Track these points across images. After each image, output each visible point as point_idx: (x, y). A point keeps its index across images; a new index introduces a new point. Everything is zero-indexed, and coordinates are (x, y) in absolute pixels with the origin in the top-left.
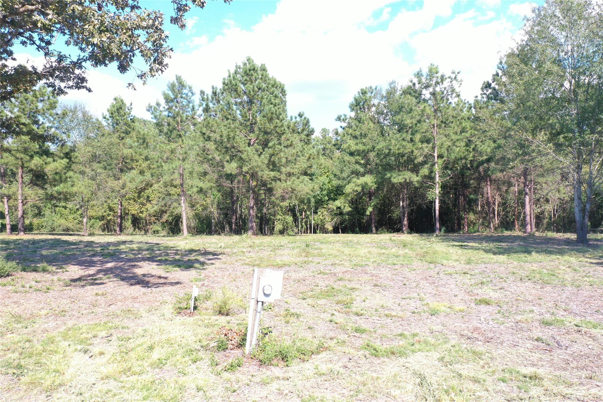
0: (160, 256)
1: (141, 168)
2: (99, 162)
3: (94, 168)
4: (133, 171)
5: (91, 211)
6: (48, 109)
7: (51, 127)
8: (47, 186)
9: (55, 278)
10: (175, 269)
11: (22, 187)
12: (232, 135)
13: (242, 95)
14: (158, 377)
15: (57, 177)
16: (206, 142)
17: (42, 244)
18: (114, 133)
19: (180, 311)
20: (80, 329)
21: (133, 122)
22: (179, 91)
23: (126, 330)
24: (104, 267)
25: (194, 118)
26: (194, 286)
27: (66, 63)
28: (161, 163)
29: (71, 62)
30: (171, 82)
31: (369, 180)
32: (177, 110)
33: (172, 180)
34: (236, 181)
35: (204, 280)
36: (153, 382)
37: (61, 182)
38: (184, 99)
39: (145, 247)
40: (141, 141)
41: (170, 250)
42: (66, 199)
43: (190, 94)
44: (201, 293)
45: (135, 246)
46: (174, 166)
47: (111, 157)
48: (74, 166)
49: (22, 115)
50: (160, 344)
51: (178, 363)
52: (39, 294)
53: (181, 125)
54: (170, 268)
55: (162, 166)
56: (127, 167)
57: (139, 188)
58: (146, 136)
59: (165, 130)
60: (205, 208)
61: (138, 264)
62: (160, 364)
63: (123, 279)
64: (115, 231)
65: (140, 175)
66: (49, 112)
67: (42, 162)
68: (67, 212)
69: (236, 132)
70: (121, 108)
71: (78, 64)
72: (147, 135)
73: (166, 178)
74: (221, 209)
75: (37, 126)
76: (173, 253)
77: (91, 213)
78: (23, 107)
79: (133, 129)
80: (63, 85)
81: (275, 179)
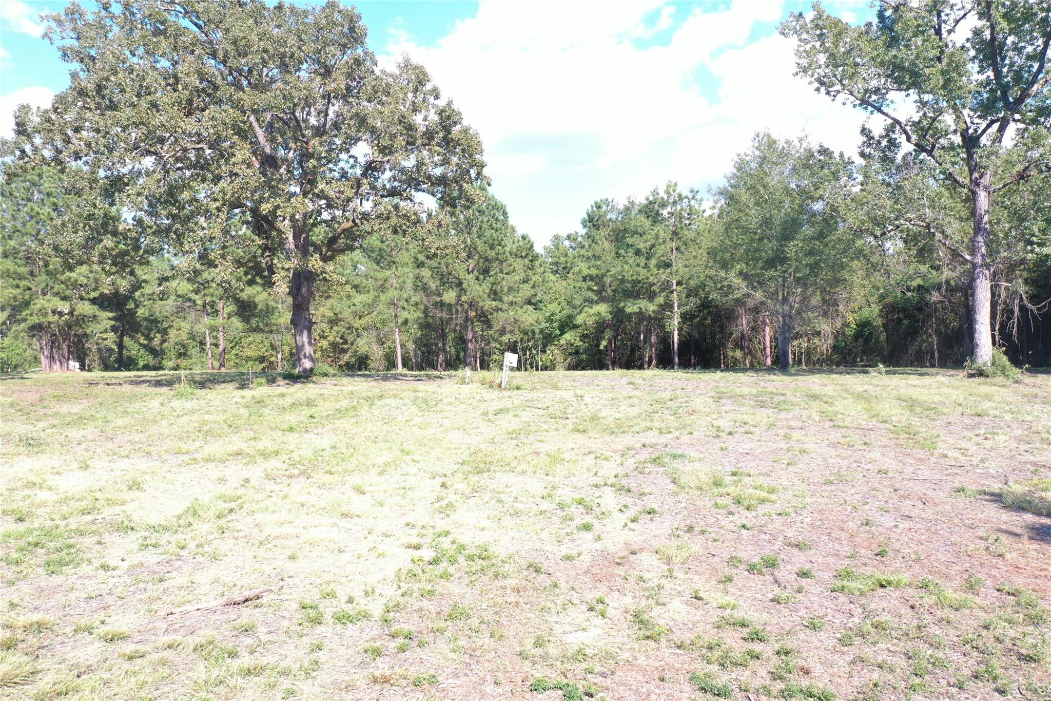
16: (421, 269)
31: (603, 309)
81: (498, 309)
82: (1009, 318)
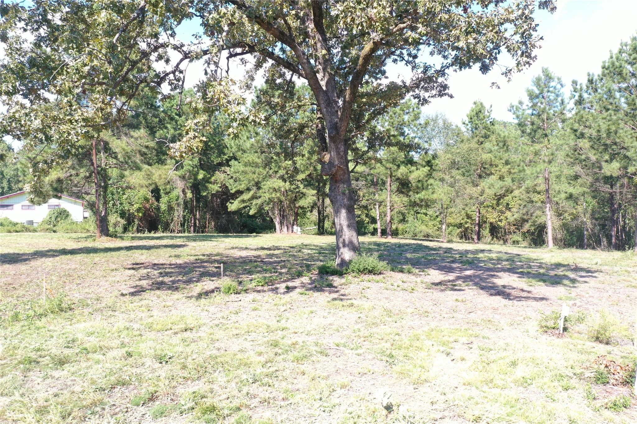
0: (522, 268)
1: (501, 173)
2: (458, 169)
3: (453, 175)
4: (492, 176)
5: (449, 218)
6: (413, 121)
7: (415, 137)
8: (411, 193)
9: (419, 280)
10: (540, 283)
11: (390, 195)
12: (613, 128)
13: (629, 78)
14: (522, 396)
15: (420, 185)
16: (578, 140)
17: (407, 247)
18: (473, 138)
19: (546, 329)
20: (442, 331)
21: (493, 124)
22: (545, 85)
23: (487, 341)
24: (463, 274)
25: (563, 114)
26: (564, 305)
27: (430, 72)
28: (523, 167)
29: (435, 71)
30: (537, 76)
32: (542, 106)
33: (536, 185)
34: (618, 185)
35: (575, 299)
36: (517, 400)
37: (423, 189)
38: (552, 92)
39: (505, 257)
40: (501, 144)
41: (533, 262)
42: (427, 206)
43: (559, 86)
44: (572, 313)
45: (494, 256)
46: (538, 170)
47: (470, 164)
48: (434, 174)
49: (391, 128)
50: (524, 362)
51: (545, 387)
52: (406, 293)
53: (547, 123)
54: (534, 282)
55: (524, 170)
56: (486, 173)
57: (498, 194)
58: (506, 139)
59: (528, 131)
60: (575, 217)
61: (498, 274)
62: (525, 383)
63: (482, 288)
64: (473, 239)
65: (499, 181)
66: (413, 123)
67: (407, 171)
68: (427, 218)
69: (619, 124)
70: (480, 112)
71: (441, 72)
72: (508, 137)
73: (529, 183)
74: (596, 219)
75: (403, 137)
76: (537, 266)
77: (450, 220)
78: (392, 120)
79: (493, 133)
80: (427, 95)
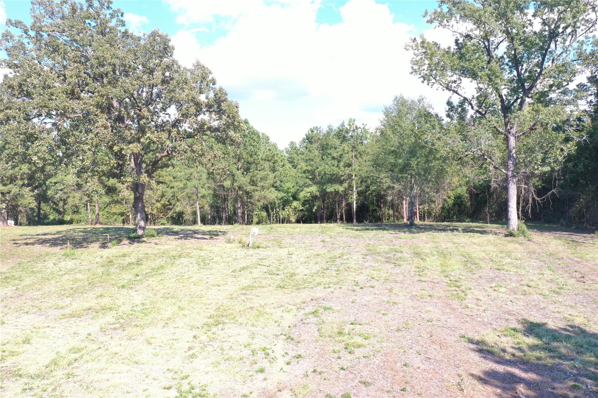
69: (230, 163)
73: (188, 190)
81: (254, 190)
82: (527, 204)
